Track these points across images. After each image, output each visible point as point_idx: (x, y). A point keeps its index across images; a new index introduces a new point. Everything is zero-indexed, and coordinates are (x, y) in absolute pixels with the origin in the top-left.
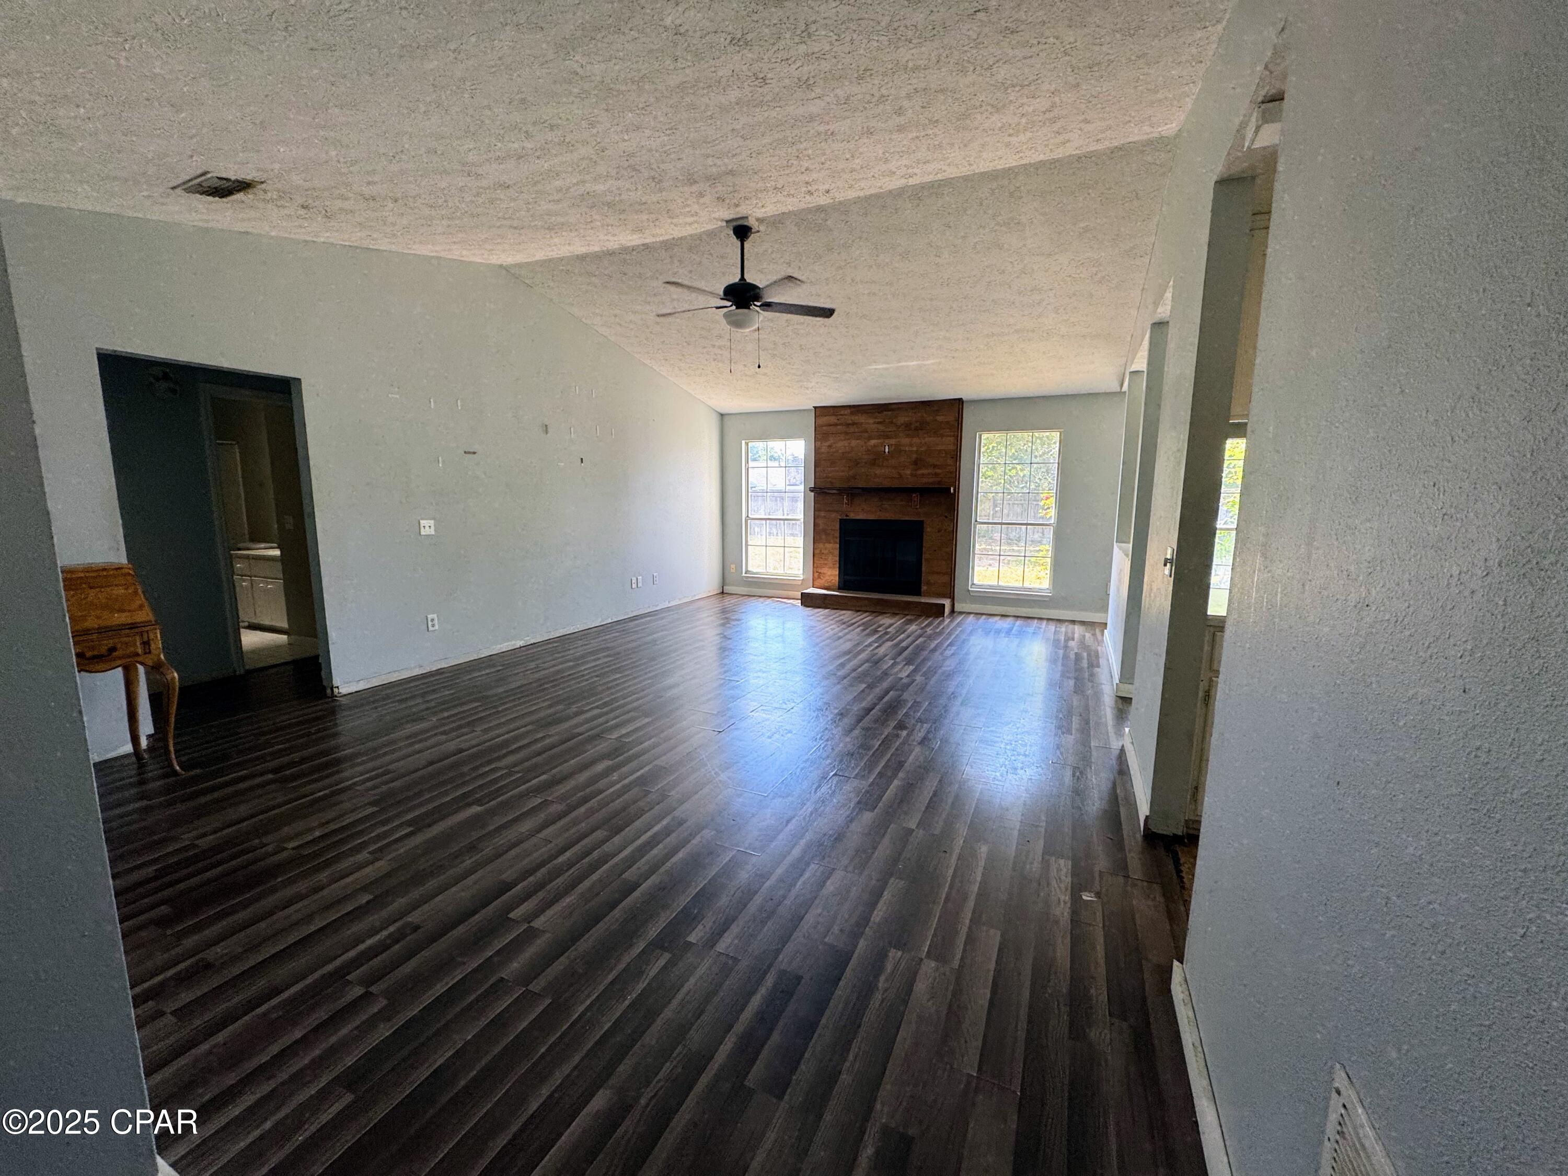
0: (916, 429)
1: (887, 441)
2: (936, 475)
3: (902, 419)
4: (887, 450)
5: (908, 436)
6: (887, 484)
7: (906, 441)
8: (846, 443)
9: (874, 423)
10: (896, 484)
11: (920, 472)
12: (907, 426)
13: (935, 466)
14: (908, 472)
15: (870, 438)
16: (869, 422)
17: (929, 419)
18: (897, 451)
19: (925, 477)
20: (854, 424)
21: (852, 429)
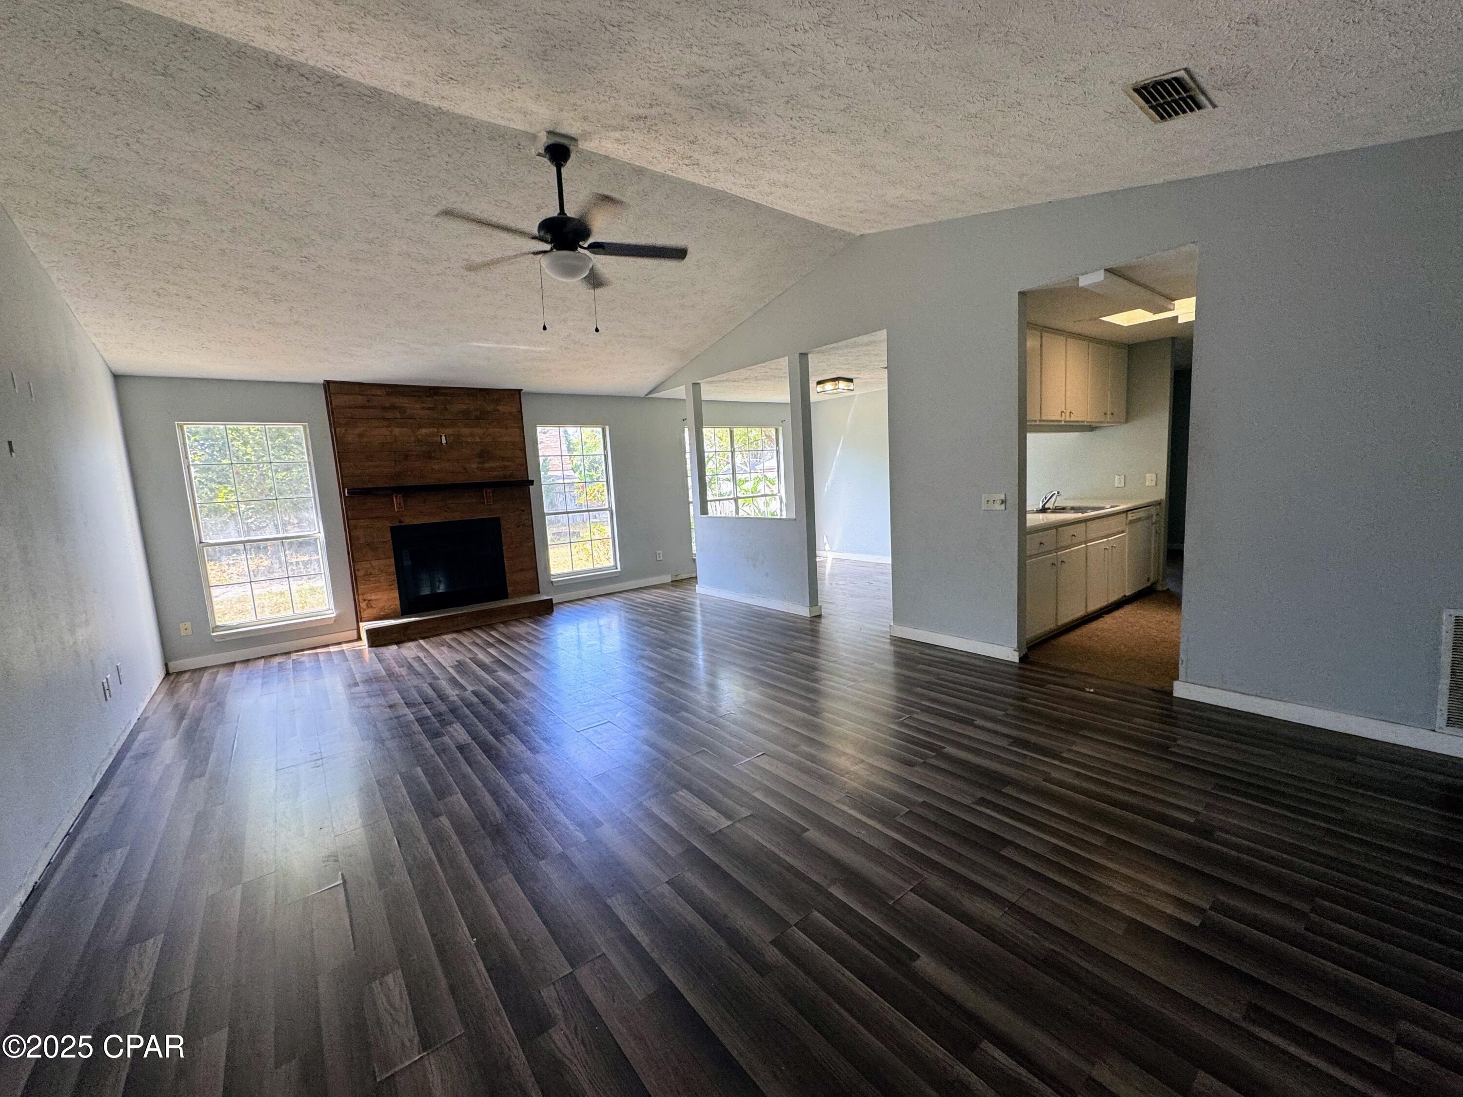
0: (477, 418)
1: (441, 430)
2: (505, 468)
3: (458, 406)
4: (444, 441)
5: (466, 426)
6: (450, 479)
7: (466, 431)
8: (385, 431)
9: (423, 408)
10: (461, 479)
11: (487, 465)
12: (465, 414)
13: (503, 459)
14: (475, 466)
15: (420, 426)
16: (415, 408)
17: (489, 408)
18: (456, 442)
19: (493, 470)
20: (393, 407)
21: (390, 415)
